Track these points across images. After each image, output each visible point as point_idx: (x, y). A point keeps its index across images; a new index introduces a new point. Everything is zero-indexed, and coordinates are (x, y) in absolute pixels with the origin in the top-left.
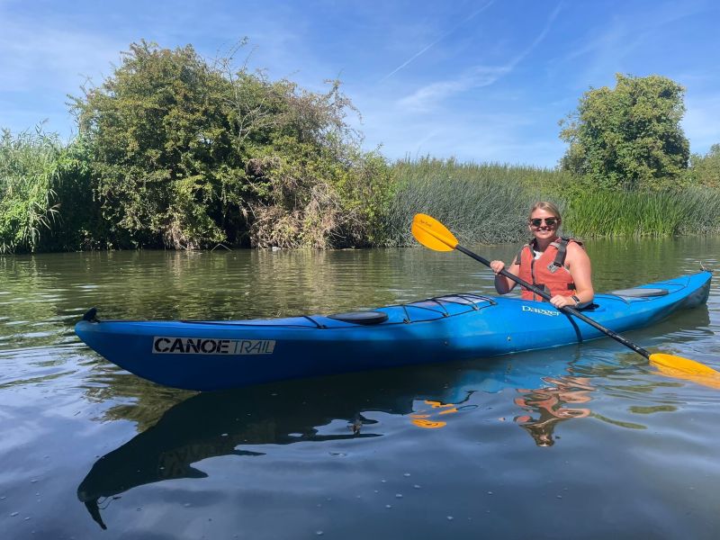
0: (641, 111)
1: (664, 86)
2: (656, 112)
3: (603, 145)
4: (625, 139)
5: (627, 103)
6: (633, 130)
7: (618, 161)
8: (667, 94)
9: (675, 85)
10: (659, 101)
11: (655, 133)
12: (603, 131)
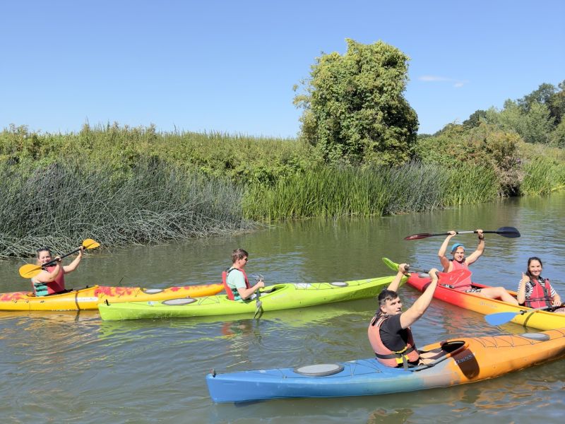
0: (365, 80)
1: (388, 54)
2: (379, 83)
3: (329, 114)
4: (350, 110)
5: (353, 70)
6: (357, 100)
7: (343, 133)
8: (392, 62)
9: (400, 53)
10: (382, 70)
11: (377, 104)
12: (329, 100)
